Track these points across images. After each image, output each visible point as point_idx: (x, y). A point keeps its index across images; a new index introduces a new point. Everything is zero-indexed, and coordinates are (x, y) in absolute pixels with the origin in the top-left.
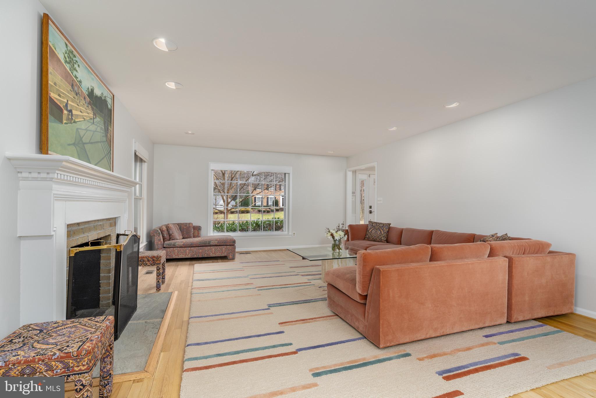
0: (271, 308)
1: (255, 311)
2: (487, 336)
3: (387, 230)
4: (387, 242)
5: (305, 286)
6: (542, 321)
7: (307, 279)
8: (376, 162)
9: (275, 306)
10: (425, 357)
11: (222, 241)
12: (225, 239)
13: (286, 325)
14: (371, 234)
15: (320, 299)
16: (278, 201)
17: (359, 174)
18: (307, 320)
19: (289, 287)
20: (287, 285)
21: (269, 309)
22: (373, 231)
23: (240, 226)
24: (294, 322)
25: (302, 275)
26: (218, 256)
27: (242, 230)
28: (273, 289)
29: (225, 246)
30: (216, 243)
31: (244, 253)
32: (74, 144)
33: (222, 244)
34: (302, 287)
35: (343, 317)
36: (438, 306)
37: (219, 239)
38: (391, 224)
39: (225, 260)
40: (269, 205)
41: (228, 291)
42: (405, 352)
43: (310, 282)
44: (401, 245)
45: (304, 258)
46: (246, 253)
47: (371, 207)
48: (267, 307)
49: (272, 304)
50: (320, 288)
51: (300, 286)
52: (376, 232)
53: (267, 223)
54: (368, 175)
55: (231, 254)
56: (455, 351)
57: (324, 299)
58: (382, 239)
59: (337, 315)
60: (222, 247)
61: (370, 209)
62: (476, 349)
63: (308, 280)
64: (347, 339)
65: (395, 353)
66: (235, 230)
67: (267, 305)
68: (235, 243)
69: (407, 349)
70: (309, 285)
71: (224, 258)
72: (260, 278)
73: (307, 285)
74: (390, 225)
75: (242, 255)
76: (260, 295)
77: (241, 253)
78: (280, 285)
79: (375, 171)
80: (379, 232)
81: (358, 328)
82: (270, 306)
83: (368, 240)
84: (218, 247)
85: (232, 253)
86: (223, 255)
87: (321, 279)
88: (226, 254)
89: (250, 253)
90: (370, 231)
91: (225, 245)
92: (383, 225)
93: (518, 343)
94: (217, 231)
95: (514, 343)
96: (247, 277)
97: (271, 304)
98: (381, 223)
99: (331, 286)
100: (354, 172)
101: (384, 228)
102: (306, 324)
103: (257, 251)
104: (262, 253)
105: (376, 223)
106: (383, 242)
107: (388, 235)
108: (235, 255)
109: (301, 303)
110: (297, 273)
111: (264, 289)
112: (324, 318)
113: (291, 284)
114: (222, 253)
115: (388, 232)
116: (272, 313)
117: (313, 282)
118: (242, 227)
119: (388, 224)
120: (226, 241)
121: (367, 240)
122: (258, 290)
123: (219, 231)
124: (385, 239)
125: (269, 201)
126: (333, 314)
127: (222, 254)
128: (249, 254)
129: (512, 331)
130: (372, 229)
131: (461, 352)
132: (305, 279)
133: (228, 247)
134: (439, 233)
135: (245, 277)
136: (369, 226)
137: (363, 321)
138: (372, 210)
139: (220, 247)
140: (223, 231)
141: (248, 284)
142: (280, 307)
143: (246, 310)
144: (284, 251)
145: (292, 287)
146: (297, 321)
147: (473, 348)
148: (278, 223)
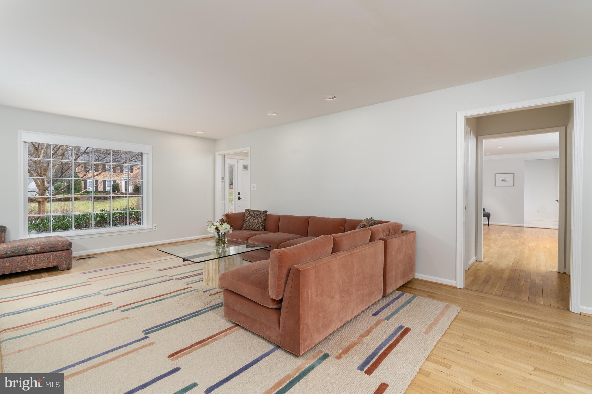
0: (149, 334)
1: (126, 345)
2: (375, 315)
3: (264, 217)
4: (265, 231)
5: (185, 293)
6: (403, 290)
7: (185, 283)
8: (250, 147)
9: (155, 331)
10: (342, 353)
11: (48, 246)
12: (53, 243)
13: (180, 357)
14: (248, 223)
15: (211, 308)
16: (119, 186)
17: (228, 158)
18: (203, 341)
19: (166, 299)
20: (162, 295)
21: (147, 337)
22: (250, 220)
23: (76, 221)
24: (189, 350)
25: (178, 279)
26: (42, 268)
27: (79, 226)
28: (145, 304)
29: (54, 253)
30: (38, 249)
31: (85, 258)
33: (49, 250)
34: (183, 295)
35: (247, 328)
36: (344, 296)
37: (42, 244)
38: (267, 211)
39: (53, 273)
40: (106, 190)
41: (72, 322)
42: (323, 354)
43: (191, 287)
44: (279, 232)
45: (184, 260)
46: (87, 258)
47: (239, 193)
48: (143, 335)
49: (150, 329)
50: (206, 293)
51: (180, 294)
52: (254, 220)
53: (117, 215)
54: (237, 160)
55: (64, 262)
56: (361, 338)
57: (215, 307)
58: (260, 227)
59: (238, 325)
60: (49, 253)
61: (239, 196)
62: (374, 330)
63: (187, 284)
64: (260, 355)
65: (314, 357)
66: (66, 228)
67: (143, 331)
68: (71, 247)
69: (324, 349)
70: (191, 291)
71: (52, 270)
72: (120, 292)
73: (188, 292)
74: (266, 213)
75: (81, 260)
76: (127, 318)
77: (80, 258)
78: (152, 298)
79: (248, 157)
80: (257, 220)
81: (270, 337)
82: (147, 332)
83: (246, 229)
84: (40, 255)
85: (66, 261)
86: (51, 265)
87: (203, 280)
88: (56, 263)
89: (93, 257)
90: (248, 219)
91: (54, 250)
92: (261, 213)
93: (397, 315)
94: (36, 230)
95: (395, 316)
96: (99, 293)
97: (148, 330)
98: (258, 211)
99: (228, 291)
100: (224, 156)
101: (261, 216)
102: (205, 347)
103: (103, 253)
104: (112, 254)
105: (253, 211)
106: (261, 230)
107: (265, 223)
108: (72, 263)
109: (188, 319)
110: (170, 276)
111: (131, 309)
112: (225, 333)
113: (166, 294)
114: (49, 262)
115: (265, 220)
116: (153, 343)
117: (194, 286)
118: (78, 222)
119: (265, 211)
120: (56, 244)
121: (244, 229)
122: (123, 311)
123: (39, 231)
124: (263, 227)
125: (106, 186)
126: (232, 325)
127: (48, 264)
128: (92, 259)
129: (388, 305)
130: (249, 218)
131: (365, 338)
132: (182, 284)
133: (60, 254)
134: (315, 219)
135: (95, 294)
136: (245, 214)
137: (277, 328)
138: (241, 196)
139: (44, 254)
140: (46, 230)
141: (104, 304)
142: (161, 330)
143: (111, 348)
144: (142, 249)
145: (170, 298)
146: (192, 346)
147: (372, 330)
148: (132, 214)
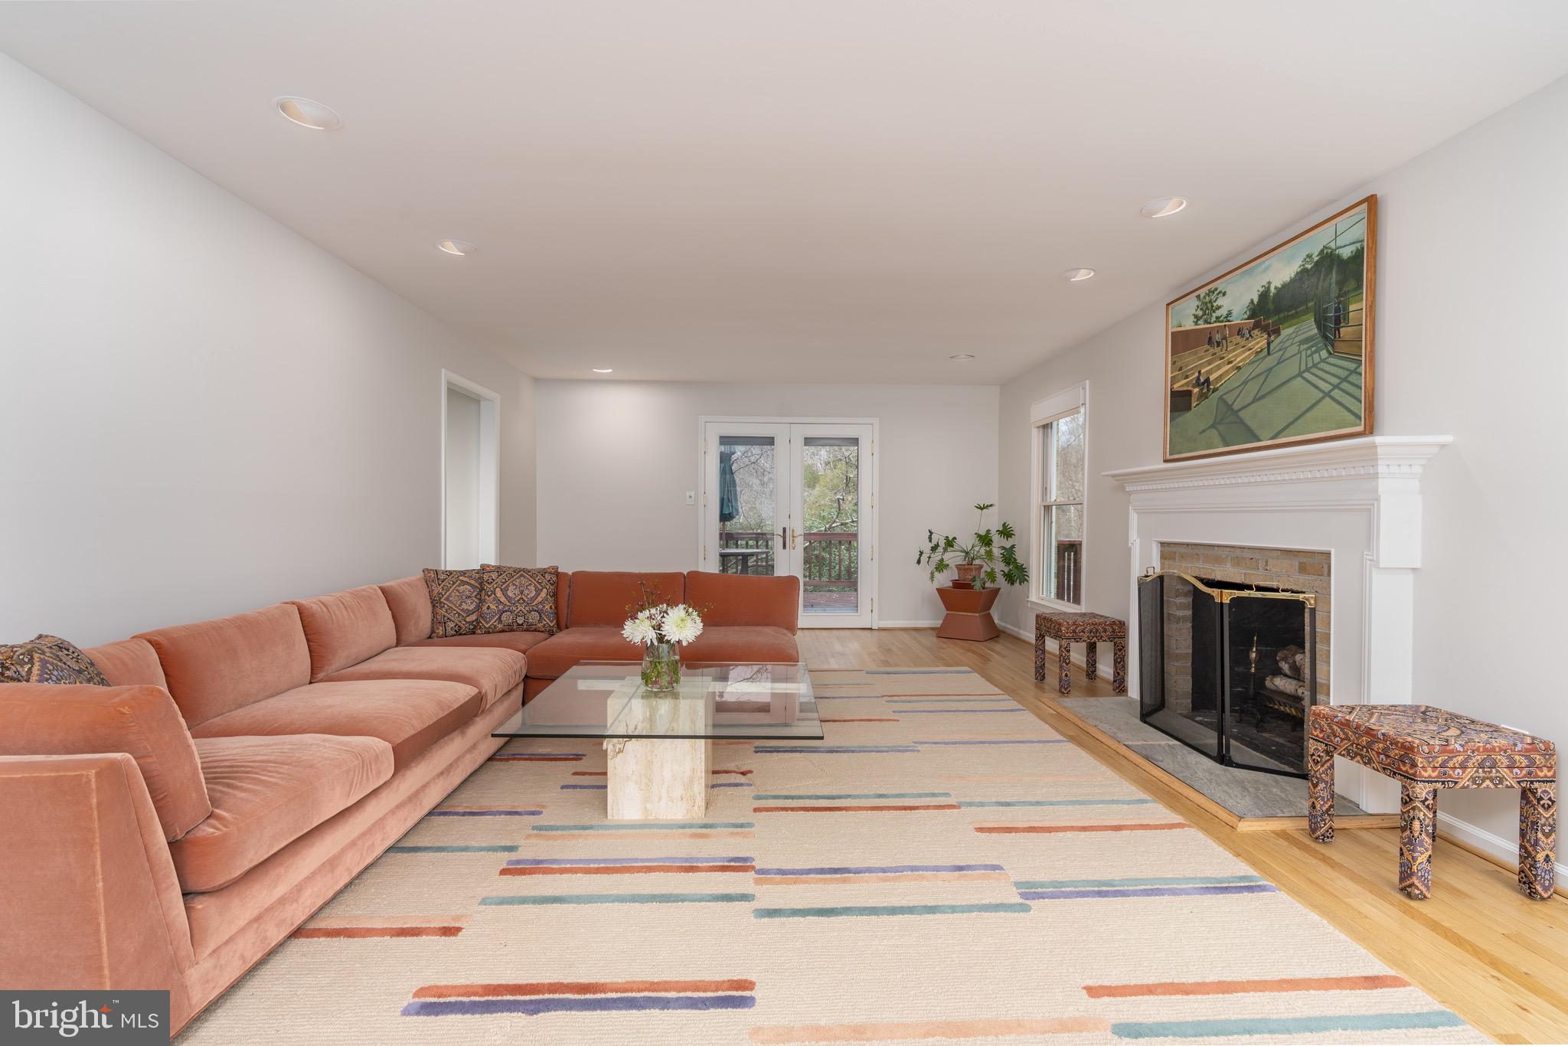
32: (1213, 426)
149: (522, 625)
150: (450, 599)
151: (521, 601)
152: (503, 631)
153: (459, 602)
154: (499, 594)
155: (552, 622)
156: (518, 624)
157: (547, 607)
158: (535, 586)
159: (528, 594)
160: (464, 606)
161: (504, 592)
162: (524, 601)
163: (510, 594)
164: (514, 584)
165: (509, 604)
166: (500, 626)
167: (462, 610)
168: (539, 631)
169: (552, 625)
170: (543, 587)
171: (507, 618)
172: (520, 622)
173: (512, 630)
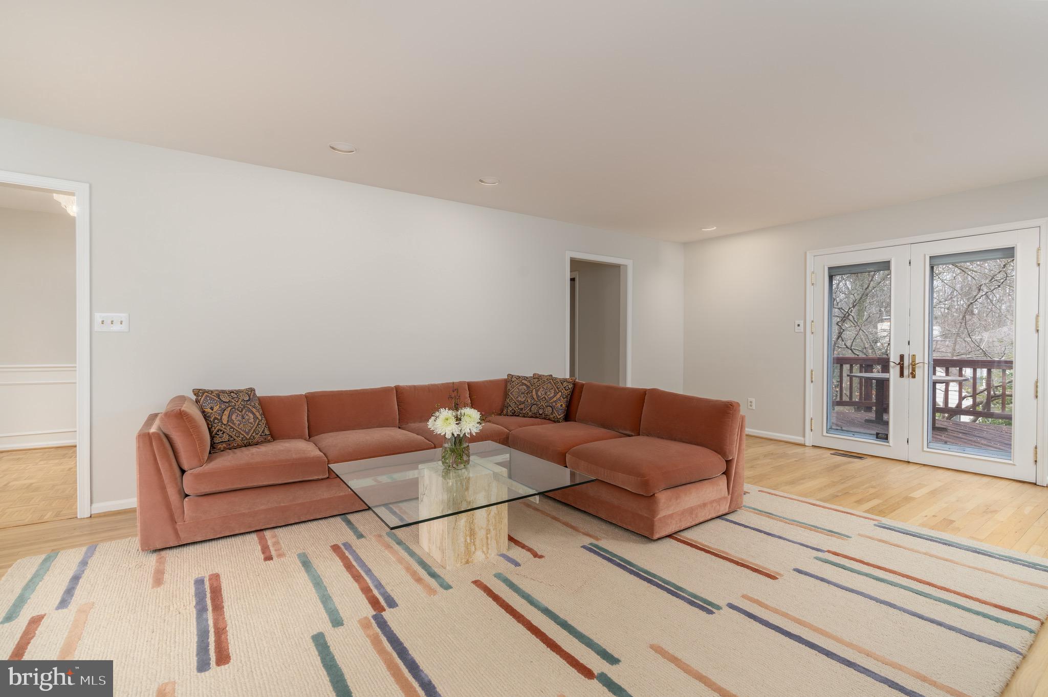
3: (260, 406)
22: (233, 417)
52: (243, 418)
101: (255, 404)
124: (269, 432)
130: (227, 413)
149: (541, 414)
150: (513, 393)
151: (544, 399)
152: (532, 417)
153: (517, 396)
154: (534, 393)
155: (559, 415)
156: (540, 414)
157: (559, 405)
158: (555, 390)
159: (549, 395)
160: (519, 399)
161: (537, 392)
162: (546, 399)
163: (539, 394)
164: (543, 388)
165: (537, 400)
166: (530, 413)
167: (518, 401)
168: (551, 420)
169: (559, 417)
170: (559, 391)
171: (534, 409)
172: (541, 413)
173: (537, 417)
